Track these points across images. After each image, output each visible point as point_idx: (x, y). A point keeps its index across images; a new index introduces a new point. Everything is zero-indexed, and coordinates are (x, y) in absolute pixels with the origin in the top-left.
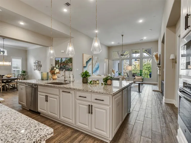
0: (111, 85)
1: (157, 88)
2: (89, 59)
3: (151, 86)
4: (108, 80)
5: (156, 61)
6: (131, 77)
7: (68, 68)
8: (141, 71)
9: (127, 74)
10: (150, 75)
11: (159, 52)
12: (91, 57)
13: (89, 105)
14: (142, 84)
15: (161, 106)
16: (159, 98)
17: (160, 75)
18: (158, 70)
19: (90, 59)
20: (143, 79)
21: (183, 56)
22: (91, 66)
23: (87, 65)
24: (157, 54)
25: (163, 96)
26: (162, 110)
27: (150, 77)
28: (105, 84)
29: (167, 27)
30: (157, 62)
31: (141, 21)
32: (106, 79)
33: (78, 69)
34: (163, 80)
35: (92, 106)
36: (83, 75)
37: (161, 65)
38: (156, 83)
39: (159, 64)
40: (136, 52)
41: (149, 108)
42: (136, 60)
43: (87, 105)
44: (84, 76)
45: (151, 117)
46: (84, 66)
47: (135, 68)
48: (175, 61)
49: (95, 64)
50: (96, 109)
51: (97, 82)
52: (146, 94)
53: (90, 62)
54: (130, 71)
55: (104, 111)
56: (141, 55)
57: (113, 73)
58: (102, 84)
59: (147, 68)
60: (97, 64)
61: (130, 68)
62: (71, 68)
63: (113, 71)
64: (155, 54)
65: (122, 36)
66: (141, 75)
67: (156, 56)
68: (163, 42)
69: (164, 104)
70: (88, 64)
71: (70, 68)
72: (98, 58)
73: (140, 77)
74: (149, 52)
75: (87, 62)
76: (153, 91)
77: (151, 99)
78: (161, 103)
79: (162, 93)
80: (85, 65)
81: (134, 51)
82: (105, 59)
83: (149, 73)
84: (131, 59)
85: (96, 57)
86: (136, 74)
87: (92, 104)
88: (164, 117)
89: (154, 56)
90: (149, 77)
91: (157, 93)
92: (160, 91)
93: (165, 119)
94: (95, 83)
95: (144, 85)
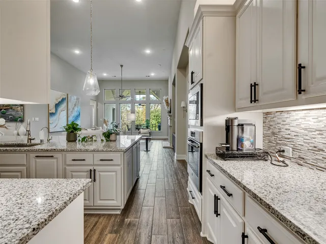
0: (115, 141)
1: (168, 144)
2: (60, 100)
3: (160, 141)
4: (111, 134)
5: (166, 107)
6: (134, 130)
7: (11, 115)
8: (148, 121)
9: (128, 126)
10: (159, 127)
11: (170, 97)
12: (64, 97)
13: (91, 170)
14: (150, 139)
15: (173, 164)
16: (170, 155)
17: (171, 126)
18: (169, 120)
19: (63, 100)
20: (150, 133)
21: (191, 102)
22: (65, 112)
23: (56, 110)
24: (167, 98)
25: (175, 152)
26: (174, 168)
27: (160, 129)
28: (107, 141)
29: (178, 68)
30: (167, 109)
31: (148, 51)
32: (109, 133)
33: (37, 119)
34: (175, 133)
35: (95, 170)
36: (69, 128)
37: (172, 114)
38: (166, 137)
39: (170, 112)
40: (140, 93)
41: (160, 168)
42: (140, 105)
43: (86, 170)
44: (70, 130)
45: (163, 177)
46: (50, 112)
47: (139, 117)
48: (185, 109)
49: (73, 109)
50: (101, 173)
51: (94, 138)
52: (156, 153)
53: (64, 106)
54: (133, 122)
55: (114, 173)
56: (148, 98)
57: (104, 125)
58: (102, 140)
59: (154, 116)
60: (76, 109)
61: (133, 117)
62: (22, 116)
63: (105, 122)
64: (165, 98)
65: (122, 66)
66: (147, 127)
67: (167, 101)
68: (174, 84)
69: (175, 161)
70: (60, 109)
71: (17, 116)
72: (78, 99)
73: (146, 131)
74: (157, 94)
75: (57, 105)
76: (164, 148)
77: (162, 158)
78: (173, 161)
79: (173, 149)
80: (54, 111)
81: (137, 91)
82: (91, 102)
83: (157, 124)
84: (133, 102)
85: (75, 97)
86: (141, 126)
87: (95, 168)
88: (176, 174)
89: (164, 101)
90: (157, 129)
91: (167, 150)
92: (172, 147)
93: (177, 176)
94: (90, 140)
95: (152, 141)
